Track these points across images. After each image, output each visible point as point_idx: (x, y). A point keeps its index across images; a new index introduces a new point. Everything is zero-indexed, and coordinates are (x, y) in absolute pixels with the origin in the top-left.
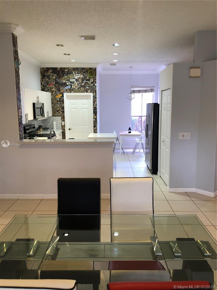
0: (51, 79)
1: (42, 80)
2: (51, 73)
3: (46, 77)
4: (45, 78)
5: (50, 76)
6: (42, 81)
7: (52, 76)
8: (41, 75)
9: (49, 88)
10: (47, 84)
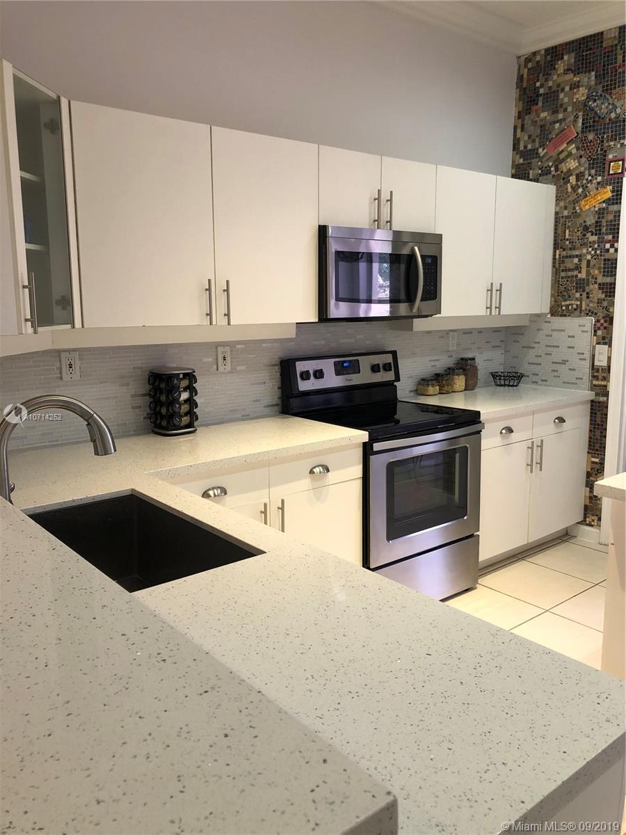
0: (566, 110)
1: (519, 123)
2: (567, 71)
3: (540, 104)
4: (534, 108)
5: (563, 90)
6: (519, 131)
7: (571, 89)
8: (518, 96)
9: (548, 159)
10: (540, 139)
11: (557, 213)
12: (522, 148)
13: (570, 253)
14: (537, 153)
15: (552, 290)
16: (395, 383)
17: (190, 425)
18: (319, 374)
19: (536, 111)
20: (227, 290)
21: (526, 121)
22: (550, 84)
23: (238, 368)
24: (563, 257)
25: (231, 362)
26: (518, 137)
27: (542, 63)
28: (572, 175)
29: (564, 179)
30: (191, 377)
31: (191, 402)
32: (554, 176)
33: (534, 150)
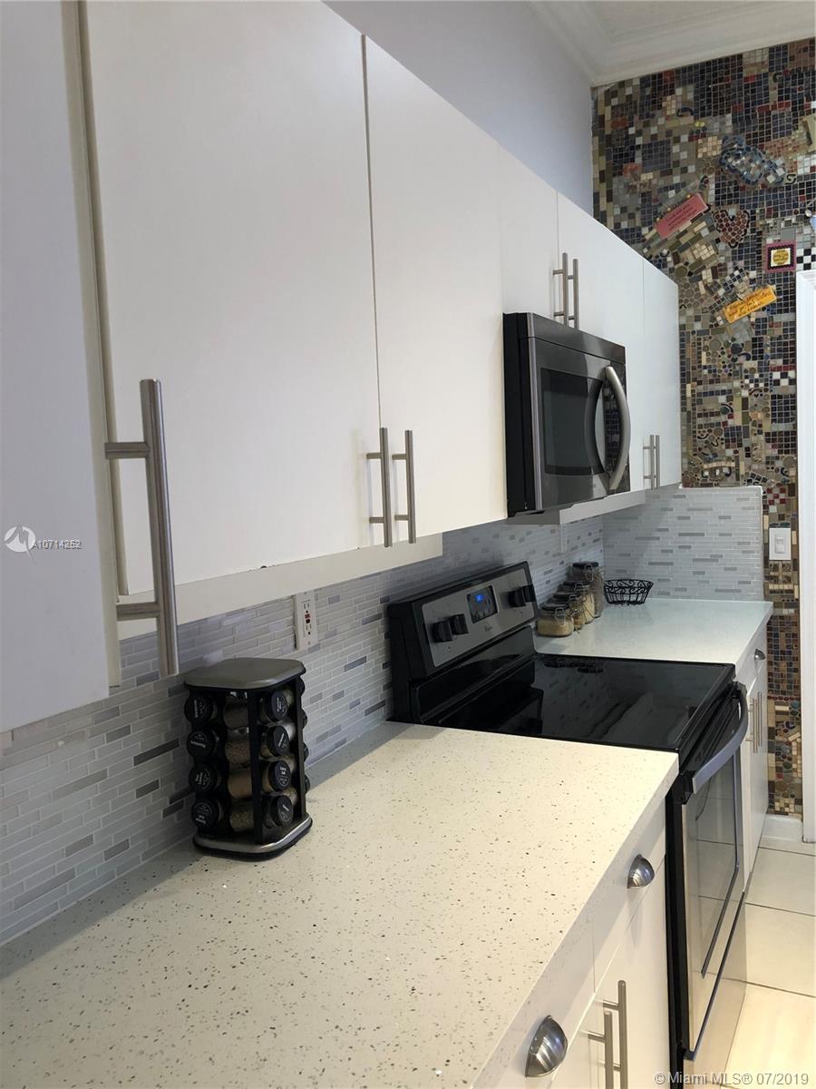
0: (685, 170)
1: (603, 188)
2: (683, 111)
3: (638, 160)
4: (629, 166)
5: (677, 140)
6: (603, 200)
7: (691, 139)
8: (597, 148)
9: (659, 245)
10: (643, 213)
11: (682, 327)
13: (710, 388)
14: (639, 235)
15: (682, 446)
16: (531, 623)
17: (298, 812)
19: (632, 171)
21: (614, 186)
22: (654, 130)
24: (699, 394)
26: (602, 209)
27: (637, 98)
28: (704, 268)
29: (690, 274)
32: (672, 269)
33: (633, 230)
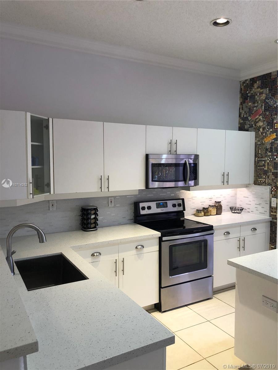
0: (258, 102)
1: (241, 106)
2: (258, 87)
3: (249, 99)
5: (257, 95)
6: (241, 109)
7: (260, 94)
8: (240, 96)
9: (252, 122)
10: (249, 113)
11: (256, 143)
12: (242, 116)
13: (261, 159)
14: (248, 119)
15: (254, 174)
16: (184, 212)
17: (95, 227)
18: (149, 208)
19: (247, 102)
20: (108, 179)
21: (243, 106)
22: (252, 92)
23: (117, 205)
24: (258, 161)
25: (114, 203)
26: (241, 112)
27: (249, 84)
28: (261, 128)
29: (258, 129)
30: (96, 209)
31: (96, 219)
32: (254, 128)
33: (247, 117)
